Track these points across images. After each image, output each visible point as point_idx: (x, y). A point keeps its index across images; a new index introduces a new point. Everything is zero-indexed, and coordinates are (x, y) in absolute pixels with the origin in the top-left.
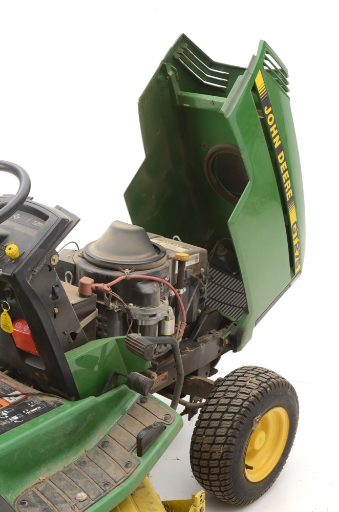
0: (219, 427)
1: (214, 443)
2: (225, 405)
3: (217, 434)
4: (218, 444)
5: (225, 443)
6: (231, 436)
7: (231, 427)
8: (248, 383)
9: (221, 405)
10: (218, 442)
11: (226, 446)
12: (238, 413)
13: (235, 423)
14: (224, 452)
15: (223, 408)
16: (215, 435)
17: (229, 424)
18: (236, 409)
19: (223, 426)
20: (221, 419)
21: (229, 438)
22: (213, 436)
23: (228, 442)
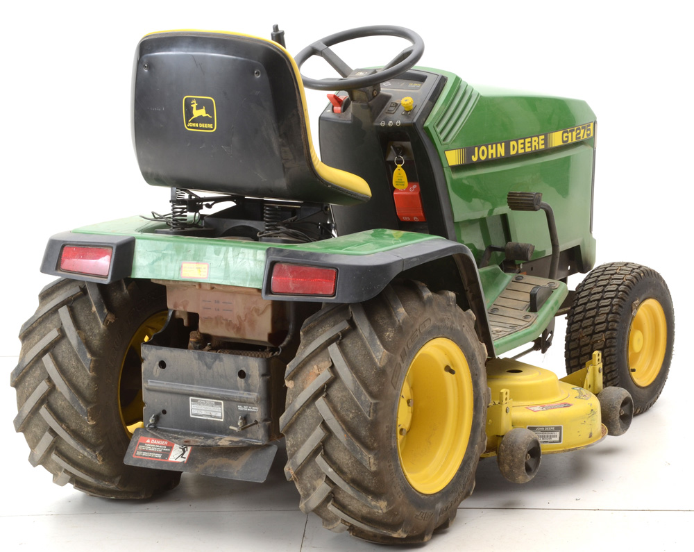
0: (597, 314)
1: (594, 333)
2: (598, 293)
3: (596, 322)
4: (599, 332)
5: (607, 329)
6: (612, 321)
7: (611, 312)
8: (618, 271)
9: (595, 294)
10: (598, 330)
11: (608, 333)
12: (616, 297)
13: (614, 307)
14: (606, 339)
15: (598, 297)
16: (594, 325)
17: (607, 309)
18: (612, 295)
19: (602, 312)
20: (598, 307)
21: (610, 324)
22: (591, 326)
23: (610, 328)
